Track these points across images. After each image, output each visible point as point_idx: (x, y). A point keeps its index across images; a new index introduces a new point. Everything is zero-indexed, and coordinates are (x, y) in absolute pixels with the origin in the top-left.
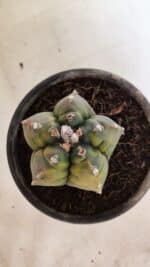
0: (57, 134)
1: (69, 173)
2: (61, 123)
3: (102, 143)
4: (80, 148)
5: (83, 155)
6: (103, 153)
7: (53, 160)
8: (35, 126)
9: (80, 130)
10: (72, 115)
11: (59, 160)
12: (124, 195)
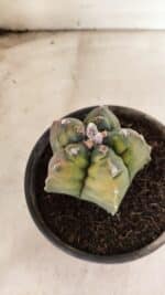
0: (83, 131)
1: (86, 175)
3: (126, 150)
4: (102, 146)
5: (105, 152)
7: (74, 151)
8: (63, 122)
9: (105, 132)
10: (100, 117)
11: (79, 152)
12: (143, 239)
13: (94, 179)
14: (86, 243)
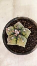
0: (14, 32)
1: (17, 42)
2: (15, 29)
3: (25, 34)
4: (19, 35)
5: (20, 37)
6: (26, 37)
7: (13, 38)
8: (9, 29)
9: (20, 31)
10: (18, 27)
11: (14, 38)
12: (31, 48)
13: (18, 43)
14: (19, 51)
